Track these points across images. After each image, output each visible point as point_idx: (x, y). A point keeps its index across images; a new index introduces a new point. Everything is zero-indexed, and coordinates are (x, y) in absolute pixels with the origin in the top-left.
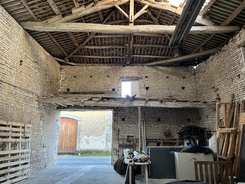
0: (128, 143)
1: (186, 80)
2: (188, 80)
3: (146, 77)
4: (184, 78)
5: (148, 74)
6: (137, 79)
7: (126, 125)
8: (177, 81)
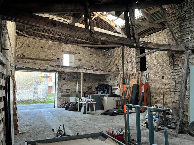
0: (67, 94)
1: (100, 58)
2: (102, 58)
3: (79, 53)
4: (99, 56)
5: (80, 51)
6: (74, 53)
7: (66, 83)
8: (96, 57)
